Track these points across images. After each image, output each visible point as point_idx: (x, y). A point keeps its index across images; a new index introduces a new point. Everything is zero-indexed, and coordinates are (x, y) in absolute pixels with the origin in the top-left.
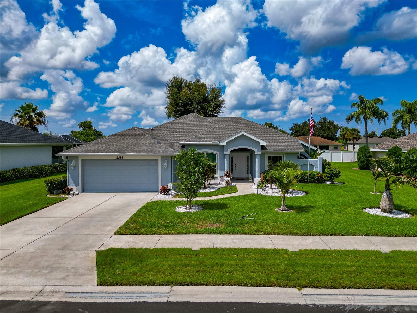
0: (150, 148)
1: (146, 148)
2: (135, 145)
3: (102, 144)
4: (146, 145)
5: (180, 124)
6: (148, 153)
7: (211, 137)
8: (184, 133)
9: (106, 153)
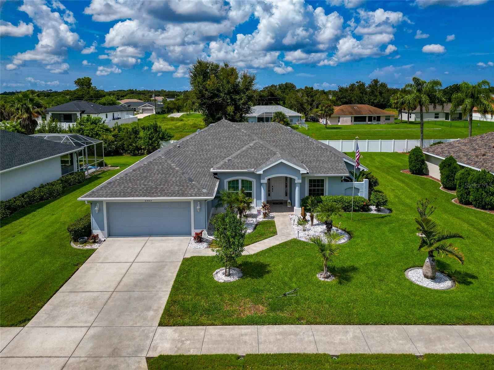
0: (181, 190)
1: (177, 188)
2: (164, 185)
3: (128, 184)
4: (177, 185)
5: (209, 137)
6: (179, 196)
7: (247, 162)
8: (215, 151)
9: (133, 196)
